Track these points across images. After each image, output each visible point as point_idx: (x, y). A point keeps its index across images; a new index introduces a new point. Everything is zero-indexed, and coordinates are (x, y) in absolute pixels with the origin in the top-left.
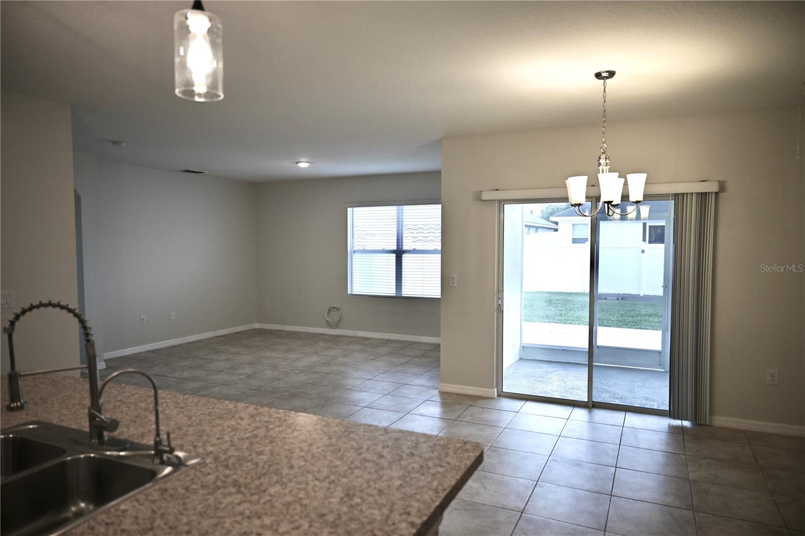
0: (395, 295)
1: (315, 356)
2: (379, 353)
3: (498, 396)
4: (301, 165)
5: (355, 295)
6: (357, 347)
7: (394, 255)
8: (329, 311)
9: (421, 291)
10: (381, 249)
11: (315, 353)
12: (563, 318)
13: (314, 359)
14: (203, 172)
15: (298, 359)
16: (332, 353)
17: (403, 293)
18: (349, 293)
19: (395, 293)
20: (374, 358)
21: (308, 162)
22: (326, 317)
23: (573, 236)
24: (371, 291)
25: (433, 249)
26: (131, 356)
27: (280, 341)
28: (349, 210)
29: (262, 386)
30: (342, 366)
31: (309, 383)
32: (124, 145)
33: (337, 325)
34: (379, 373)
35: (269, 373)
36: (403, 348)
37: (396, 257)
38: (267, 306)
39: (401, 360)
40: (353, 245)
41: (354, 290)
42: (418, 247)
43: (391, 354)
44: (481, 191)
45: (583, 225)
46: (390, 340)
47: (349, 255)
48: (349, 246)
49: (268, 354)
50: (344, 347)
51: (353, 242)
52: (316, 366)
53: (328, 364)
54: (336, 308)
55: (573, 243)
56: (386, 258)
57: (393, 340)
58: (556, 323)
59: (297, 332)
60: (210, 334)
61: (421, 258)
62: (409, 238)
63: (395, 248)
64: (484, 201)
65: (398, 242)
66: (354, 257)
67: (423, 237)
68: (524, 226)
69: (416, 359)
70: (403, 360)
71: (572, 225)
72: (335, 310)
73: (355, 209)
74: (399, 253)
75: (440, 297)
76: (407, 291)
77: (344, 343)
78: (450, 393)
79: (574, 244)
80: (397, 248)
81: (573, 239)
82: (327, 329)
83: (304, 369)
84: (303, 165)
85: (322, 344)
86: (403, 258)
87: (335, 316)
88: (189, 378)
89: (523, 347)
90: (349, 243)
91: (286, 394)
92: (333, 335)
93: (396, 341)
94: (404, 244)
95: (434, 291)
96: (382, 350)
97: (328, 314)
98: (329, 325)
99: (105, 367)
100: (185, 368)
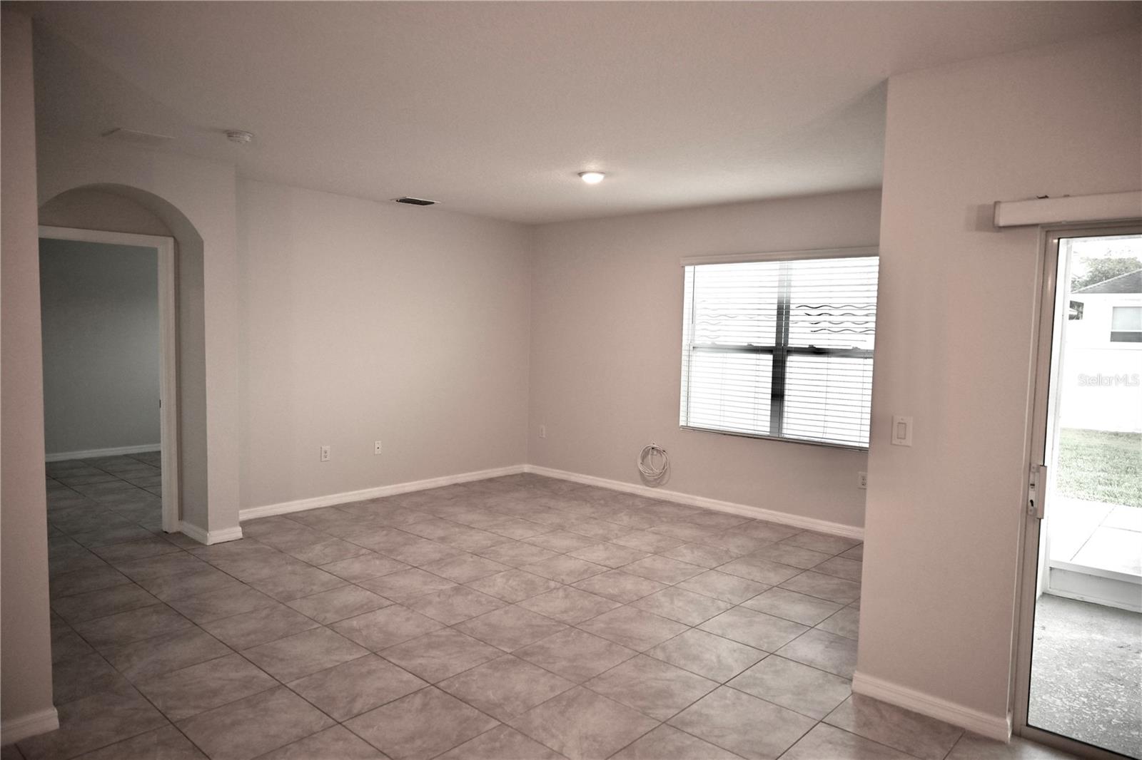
0: (768, 433)
1: (601, 547)
2: (727, 552)
3: (1013, 734)
4: (587, 178)
5: (694, 429)
6: (686, 532)
7: (770, 357)
8: (645, 455)
9: (821, 429)
10: (746, 344)
11: (605, 539)
12: (1116, 490)
13: (598, 554)
14: (433, 203)
15: (565, 553)
16: (633, 542)
17: (784, 431)
18: (682, 423)
19: (768, 429)
20: (714, 565)
21: (602, 173)
22: (639, 465)
23: (1112, 328)
24: (722, 424)
25: (851, 348)
26: (300, 515)
27: (552, 503)
28: (689, 269)
29: (471, 618)
30: (646, 578)
31: (564, 623)
32: (248, 139)
33: (657, 481)
34: (719, 608)
35: (499, 584)
36: (777, 543)
37: (774, 361)
38: (544, 436)
39: (772, 575)
40: (693, 334)
41: (691, 419)
42: (819, 344)
43: (750, 557)
44: (996, 203)
45: (1132, 310)
46: (754, 520)
47: (684, 353)
48: (685, 338)
49: (519, 532)
50: (663, 528)
51: (694, 330)
52: (594, 574)
53: (620, 571)
54: (657, 450)
55: (1111, 341)
56: (754, 362)
57: (761, 522)
58: (1105, 501)
59: (589, 486)
60: (443, 481)
61: (825, 366)
62: (800, 324)
63: (771, 342)
64: (1000, 227)
65: (779, 332)
66: (693, 358)
67: (830, 322)
68: (1068, 304)
69: (803, 578)
70: (775, 578)
71: (1112, 309)
72: (655, 453)
73: (699, 268)
74: (780, 354)
75: (867, 446)
76: (794, 427)
77: (664, 519)
78: (881, 702)
79: (1113, 343)
80: (777, 343)
81: (1112, 333)
82: (641, 487)
83: (568, 580)
84: (592, 179)
85: (625, 519)
86: (788, 364)
87: (656, 463)
88: (355, 578)
89: (1051, 569)
90: (685, 332)
91: (506, 650)
92: (649, 499)
93: (767, 524)
94: (790, 336)
95: (855, 432)
96: (735, 545)
97: (643, 461)
98: (645, 481)
99: (240, 535)
100: (364, 551)
